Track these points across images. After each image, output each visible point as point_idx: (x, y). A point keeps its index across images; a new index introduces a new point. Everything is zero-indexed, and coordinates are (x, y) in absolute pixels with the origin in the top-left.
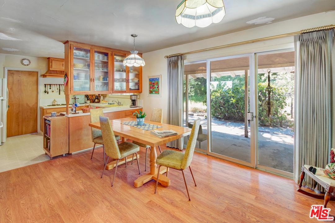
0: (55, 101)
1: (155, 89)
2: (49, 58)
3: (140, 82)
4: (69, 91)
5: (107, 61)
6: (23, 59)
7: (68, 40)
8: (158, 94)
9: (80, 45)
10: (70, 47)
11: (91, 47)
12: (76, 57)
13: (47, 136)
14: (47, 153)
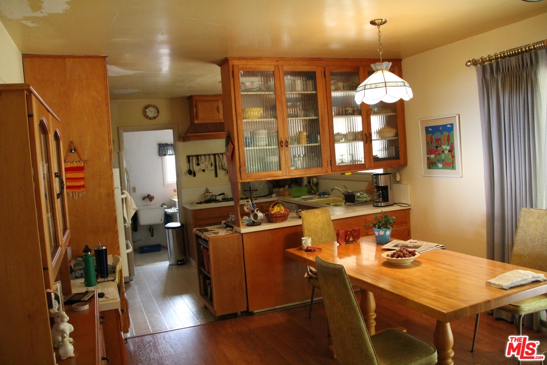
0: (207, 191)
1: (443, 156)
2: (190, 98)
3: (400, 138)
4: (238, 174)
5: (314, 92)
6: (147, 107)
7: (228, 57)
8: (454, 168)
9: (252, 63)
10: (233, 72)
11: (275, 63)
12: (246, 93)
13: (204, 271)
14: (208, 305)
